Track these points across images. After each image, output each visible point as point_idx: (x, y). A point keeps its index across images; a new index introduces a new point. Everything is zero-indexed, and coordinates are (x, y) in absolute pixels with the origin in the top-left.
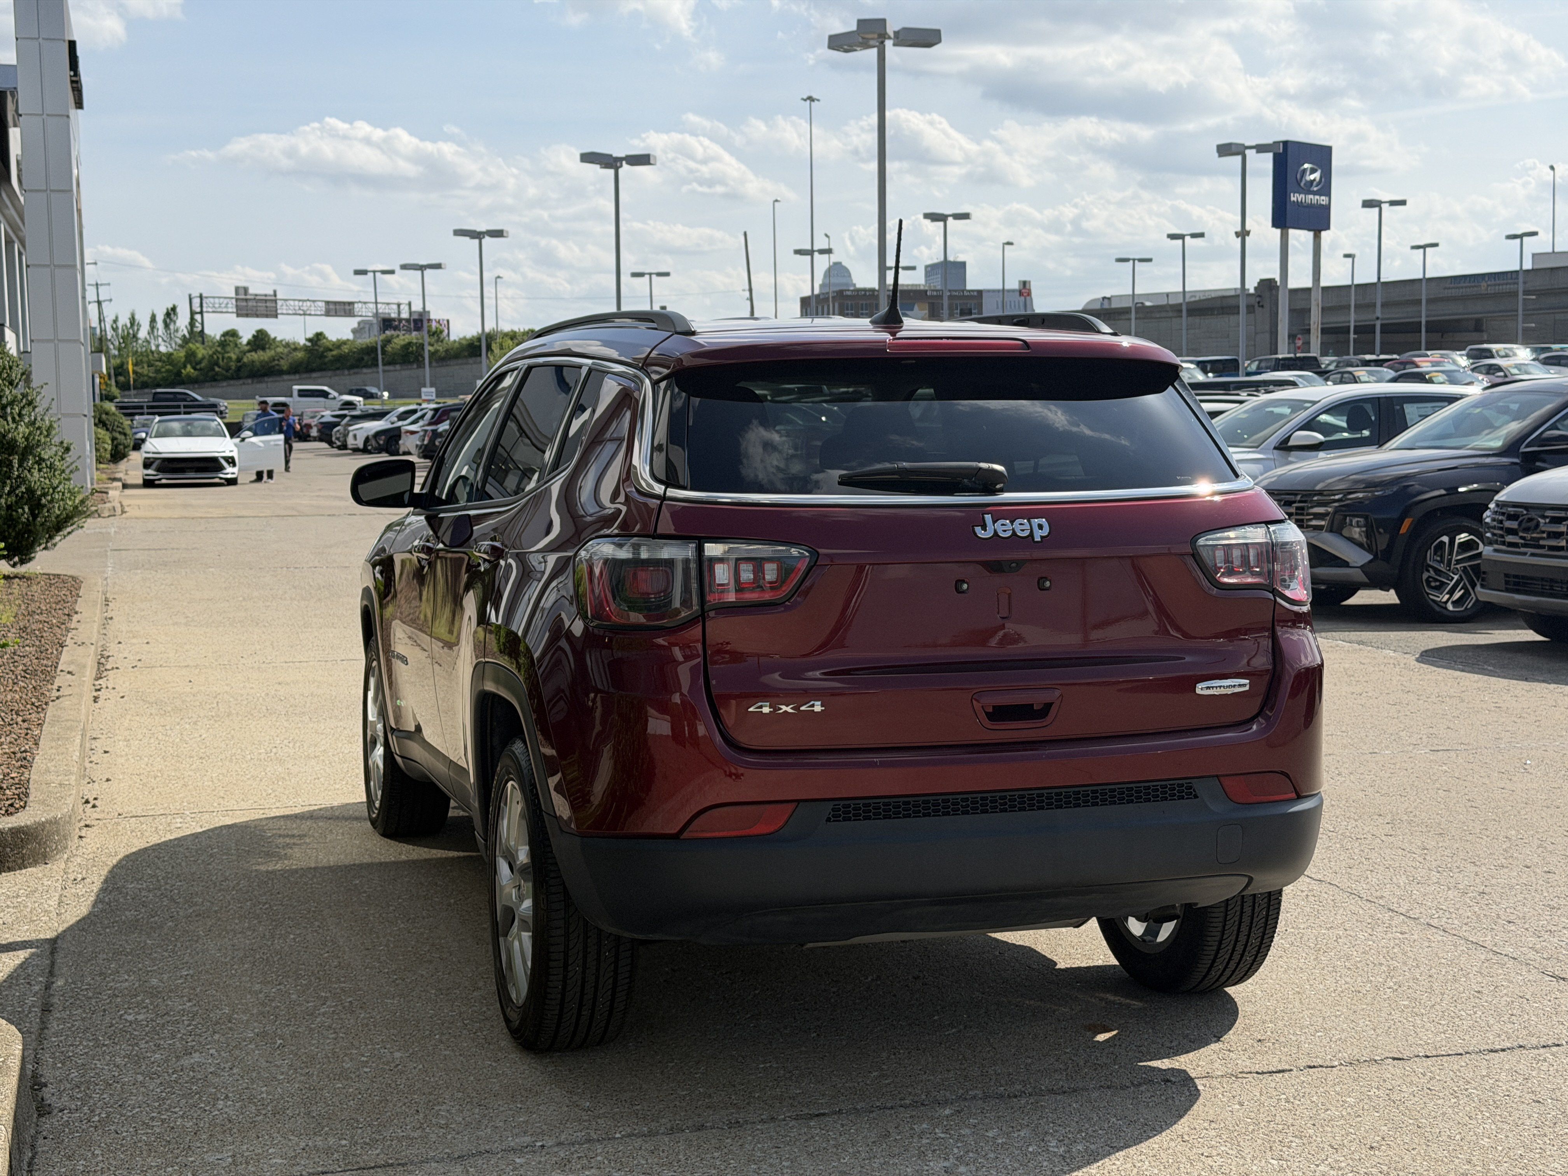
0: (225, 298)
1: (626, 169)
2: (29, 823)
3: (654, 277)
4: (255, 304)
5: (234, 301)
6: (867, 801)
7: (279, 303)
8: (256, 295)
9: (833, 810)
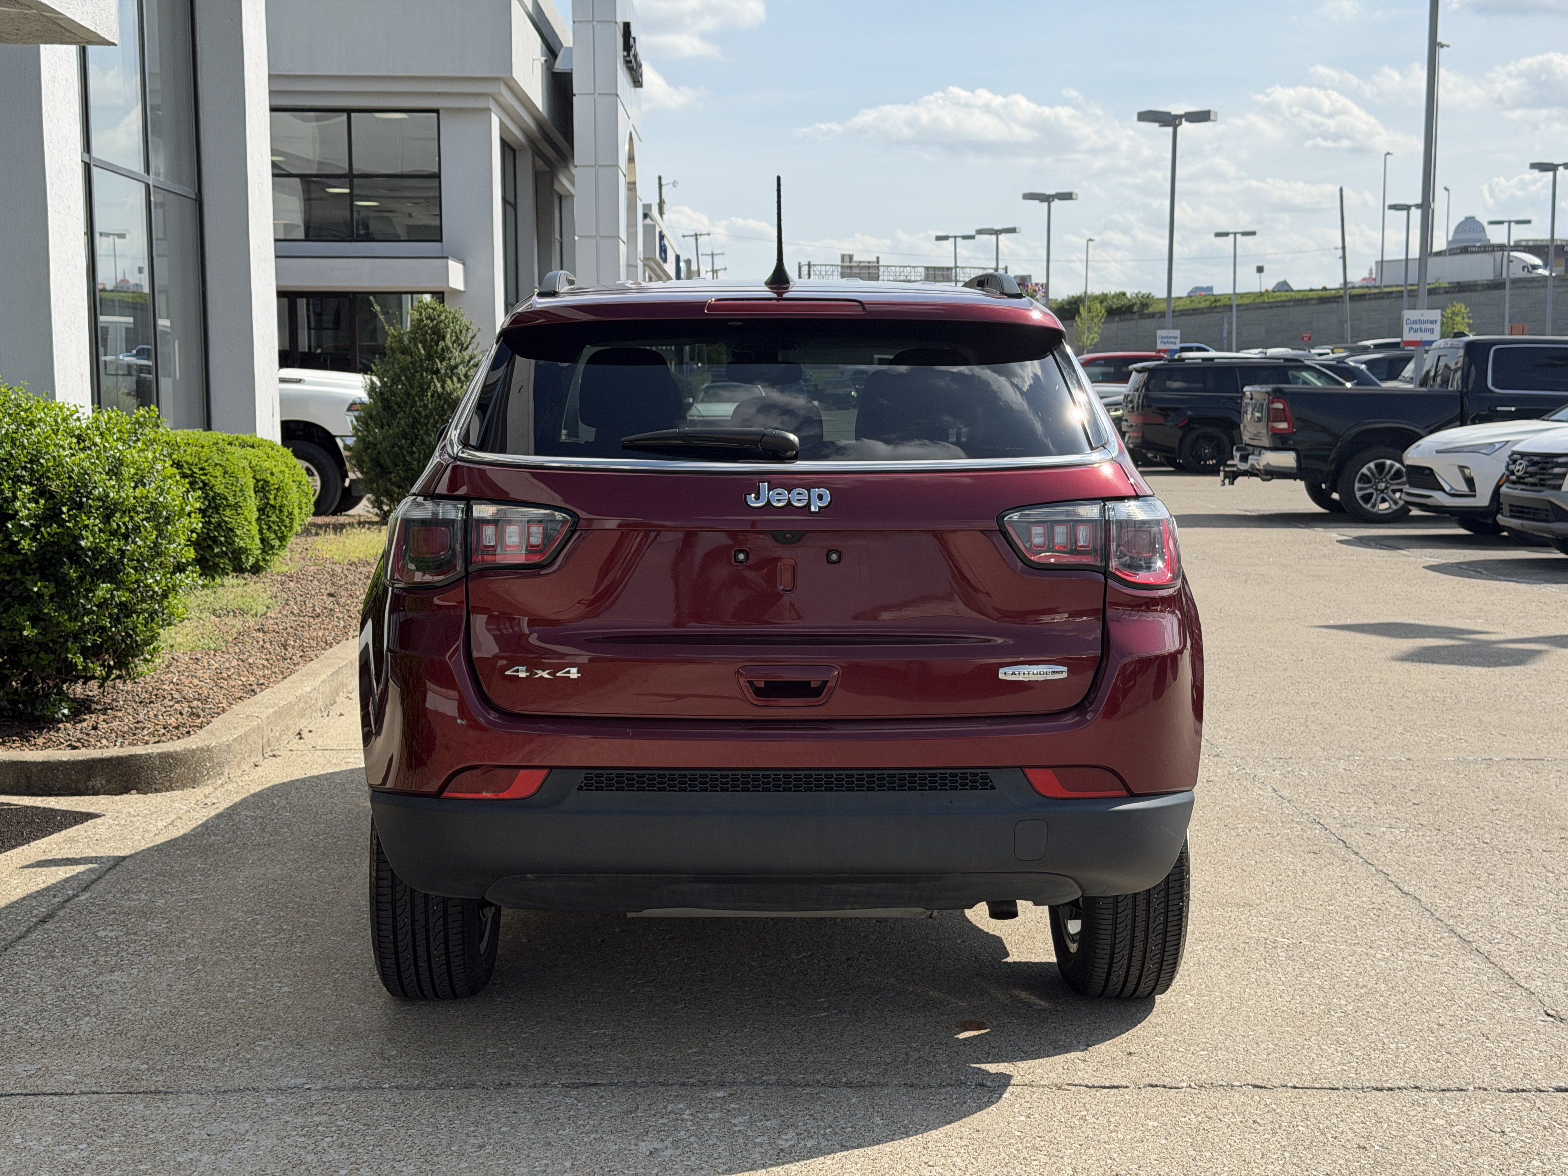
0: (831, 265)
1: (1185, 127)
2: (178, 749)
3: (1238, 236)
4: (858, 271)
5: (839, 269)
6: (620, 772)
7: (881, 269)
8: (860, 262)
9: (586, 779)
